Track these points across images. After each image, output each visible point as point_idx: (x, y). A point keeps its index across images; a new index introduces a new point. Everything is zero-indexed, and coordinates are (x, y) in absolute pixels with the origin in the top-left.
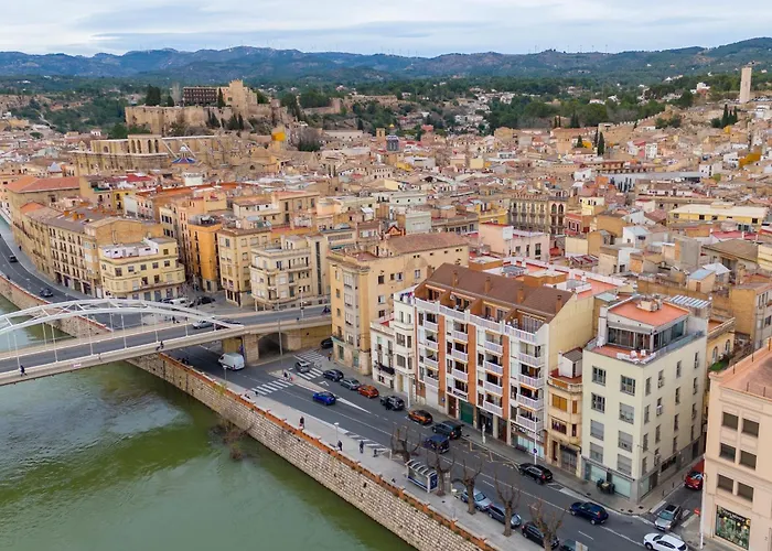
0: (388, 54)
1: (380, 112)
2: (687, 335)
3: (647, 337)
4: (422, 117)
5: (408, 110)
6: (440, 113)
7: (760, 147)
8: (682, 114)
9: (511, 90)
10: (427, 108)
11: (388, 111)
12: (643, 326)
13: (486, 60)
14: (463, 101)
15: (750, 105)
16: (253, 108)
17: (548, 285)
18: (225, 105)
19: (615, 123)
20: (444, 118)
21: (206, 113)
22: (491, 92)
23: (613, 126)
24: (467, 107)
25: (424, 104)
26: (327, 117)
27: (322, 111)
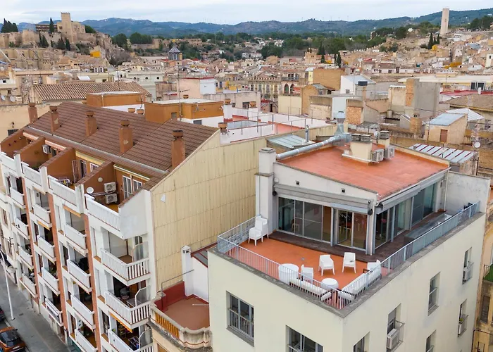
0: (207, 22)
1: (189, 49)
2: (441, 212)
3: (361, 219)
4: (219, 54)
5: (209, 48)
6: (232, 51)
7: (461, 57)
8: (398, 43)
9: (282, 39)
10: (222, 48)
11: (196, 49)
12: (352, 192)
13: (270, 26)
14: (248, 44)
15: (448, 35)
16: (81, 36)
17: (185, 120)
18: (56, 31)
19: (350, 51)
20: (235, 55)
21: (38, 36)
22: (268, 40)
23: (349, 53)
24: (251, 48)
25: (221, 45)
26: (148, 50)
27: (145, 47)
